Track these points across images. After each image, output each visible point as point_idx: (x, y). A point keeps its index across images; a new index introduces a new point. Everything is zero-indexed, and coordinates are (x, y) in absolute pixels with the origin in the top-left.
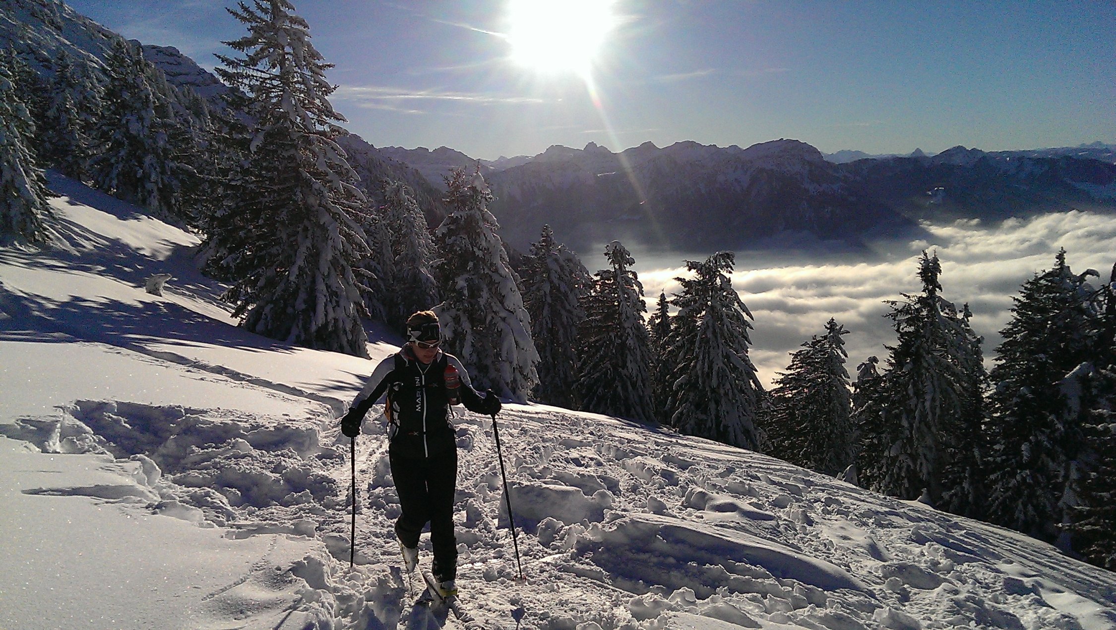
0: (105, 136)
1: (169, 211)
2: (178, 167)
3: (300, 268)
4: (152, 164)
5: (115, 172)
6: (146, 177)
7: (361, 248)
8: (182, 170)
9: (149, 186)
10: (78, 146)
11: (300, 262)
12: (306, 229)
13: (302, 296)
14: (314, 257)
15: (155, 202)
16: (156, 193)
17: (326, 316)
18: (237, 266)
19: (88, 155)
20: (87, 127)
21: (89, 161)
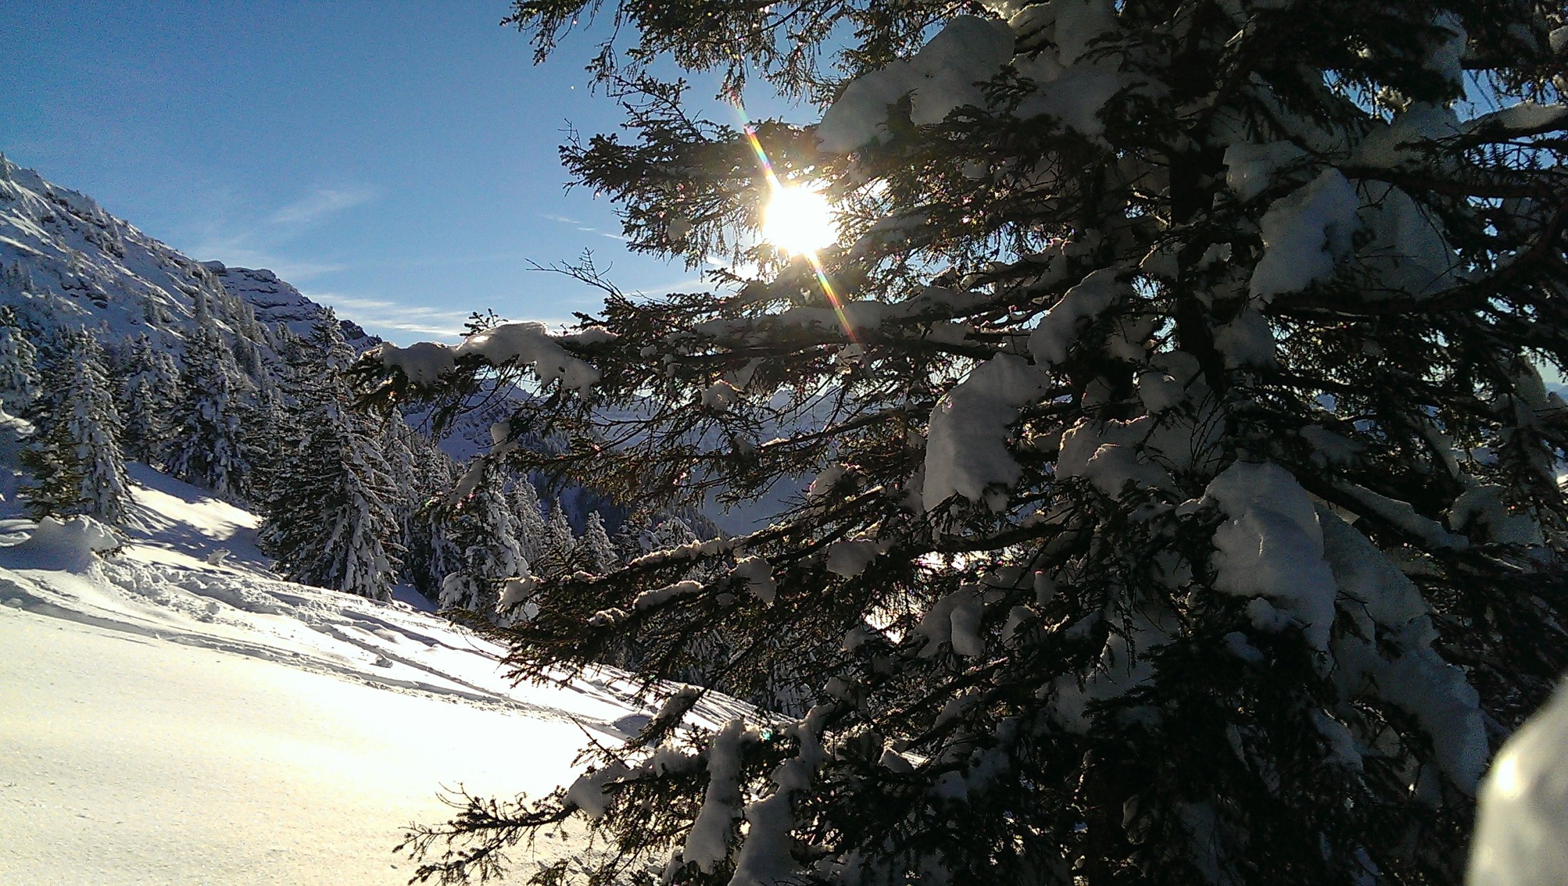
0: (178, 421)
1: (237, 493)
2: (249, 450)
3: (335, 543)
4: (223, 449)
5: (185, 457)
6: (217, 460)
7: (391, 526)
8: (254, 452)
9: (218, 470)
10: (150, 430)
11: (335, 538)
12: (344, 511)
13: (336, 565)
14: (350, 532)
15: (223, 486)
16: (225, 476)
17: (354, 581)
18: (283, 541)
19: (159, 439)
20: (161, 410)
21: (160, 445)
